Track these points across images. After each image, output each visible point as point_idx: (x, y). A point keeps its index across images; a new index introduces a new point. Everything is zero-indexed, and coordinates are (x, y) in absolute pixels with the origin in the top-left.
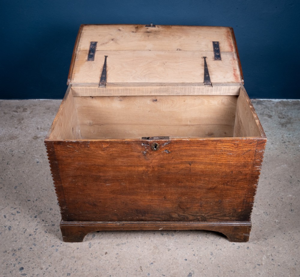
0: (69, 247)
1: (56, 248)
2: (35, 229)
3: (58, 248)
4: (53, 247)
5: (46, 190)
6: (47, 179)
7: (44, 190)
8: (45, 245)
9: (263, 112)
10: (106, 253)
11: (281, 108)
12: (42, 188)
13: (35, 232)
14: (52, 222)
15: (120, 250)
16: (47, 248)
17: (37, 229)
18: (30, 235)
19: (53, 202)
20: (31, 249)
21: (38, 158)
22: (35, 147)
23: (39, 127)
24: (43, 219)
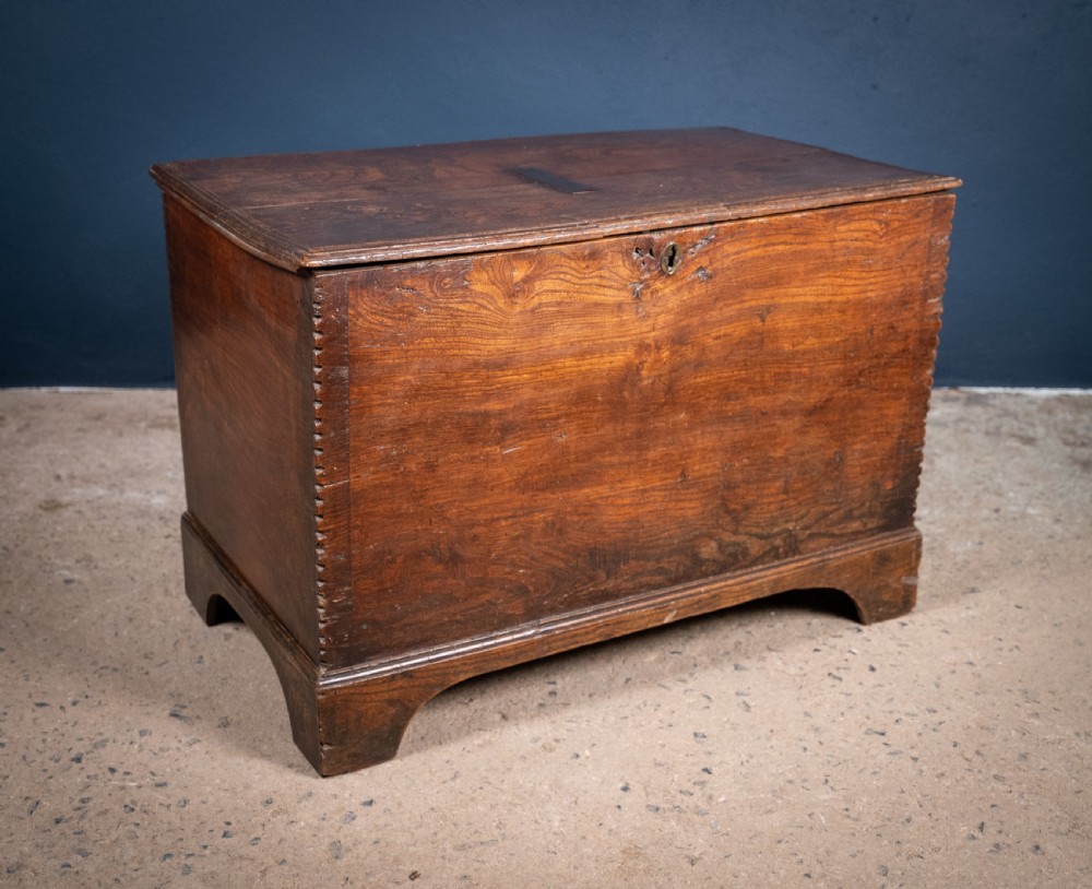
0: (241, 857)
1: (183, 862)
2: (78, 798)
3: (190, 861)
4: (168, 860)
5: (115, 670)
6: (116, 634)
7: (108, 671)
8: (132, 852)
9: (998, 428)
10: (414, 876)
11: (1064, 416)
12: (95, 663)
13: (79, 809)
14: (153, 774)
15: (476, 865)
16: (140, 862)
17: (89, 799)
18: (58, 822)
19: (150, 708)
20: (66, 869)
21: (68, 568)
22: (52, 535)
23: (63, 472)
24: (112, 765)
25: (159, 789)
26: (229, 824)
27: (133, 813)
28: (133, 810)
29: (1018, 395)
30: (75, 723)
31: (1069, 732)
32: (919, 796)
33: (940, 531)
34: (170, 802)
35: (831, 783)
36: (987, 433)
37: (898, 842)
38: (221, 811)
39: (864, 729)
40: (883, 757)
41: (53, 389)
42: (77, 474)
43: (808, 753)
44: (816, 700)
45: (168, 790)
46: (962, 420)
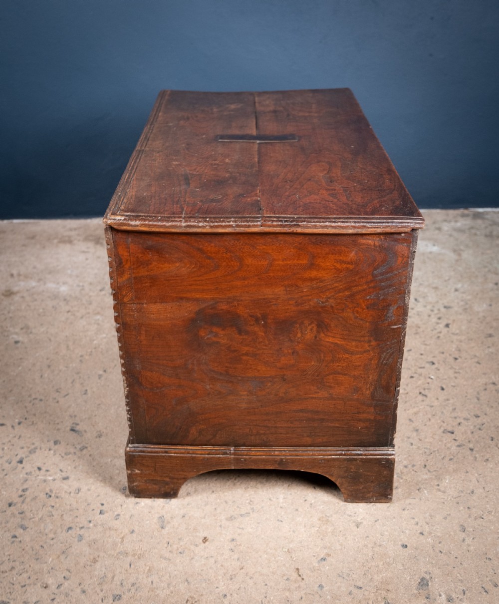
0: (110, 528)
1: (79, 533)
2: (21, 489)
3: (82, 532)
4: (70, 532)
5: (41, 400)
6: (42, 376)
7: (37, 401)
8: (50, 527)
10: (205, 540)
12: (30, 396)
13: (21, 496)
14: (61, 471)
15: (239, 531)
16: (55, 533)
17: (27, 489)
18: (10, 505)
19: (59, 426)
20: (14, 539)
21: (16, 334)
22: (9, 312)
23: (15, 272)
24: (39, 465)
25: (65, 481)
26: (102, 505)
27: (51, 499)
28: (50, 496)
30: (20, 437)
34: (70, 490)
37: (469, 508)
38: (98, 496)
41: (10, 221)
42: (22, 273)
45: (69, 482)
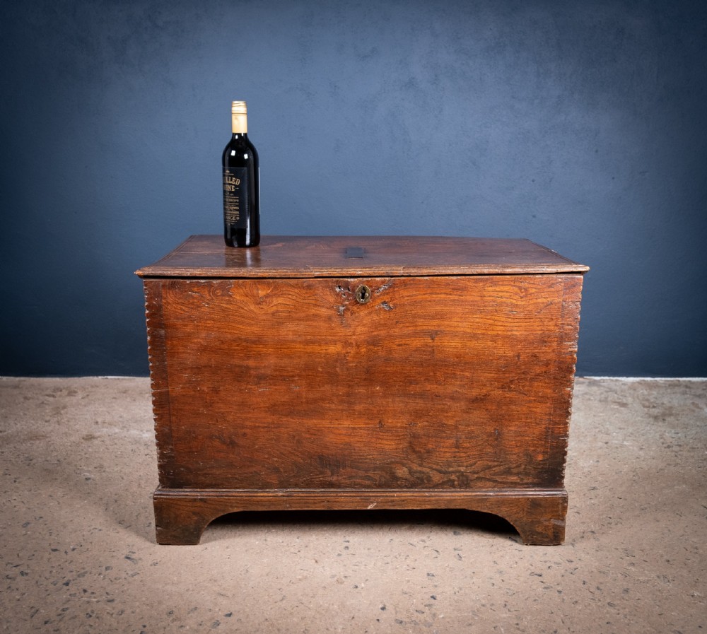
2: (61, 608)
7: (96, 531)
9: (606, 398)
11: (643, 391)
12: (90, 526)
13: (60, 615)
14: (107, 593)
17: (67, 609)
18: (46, 623)
19: (114, 554)
21: (89, 472)
22: (85, 454)
23: (100, 420)
24: (86, 587)
25: (109, 603)
26: (144, 626)
27: (91, 619)
28: (91, 616)
29: (617, 380)
30: (71, 562)
31: (653, 575)
32: (562, 616)
33: (574, 454)
34: (113, 611)
35: (508, 607)
36: (600, 401)
38: (142, 618)
39: (529, 572)
40: (540, 590)
42: (107, 421)
43: (495, 587)
44: (501, 553)
45: (113, 604)
46: (586, 394)
